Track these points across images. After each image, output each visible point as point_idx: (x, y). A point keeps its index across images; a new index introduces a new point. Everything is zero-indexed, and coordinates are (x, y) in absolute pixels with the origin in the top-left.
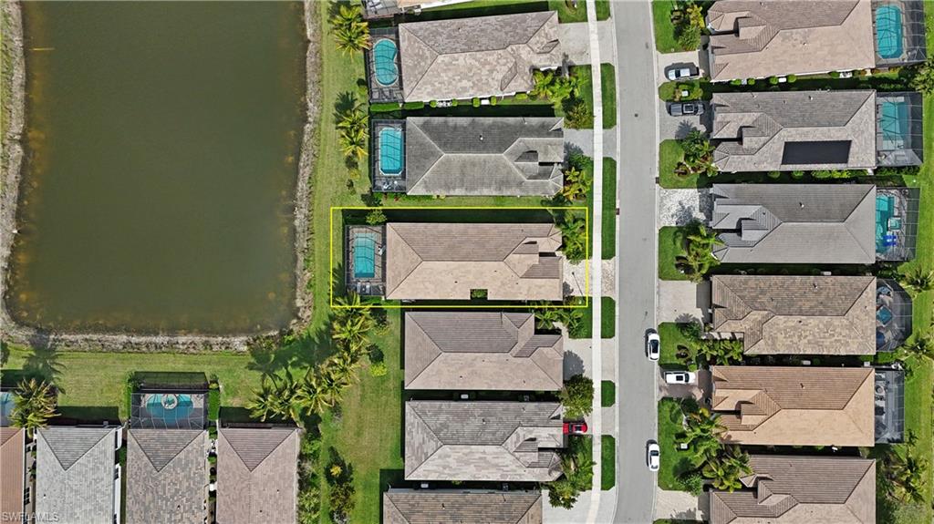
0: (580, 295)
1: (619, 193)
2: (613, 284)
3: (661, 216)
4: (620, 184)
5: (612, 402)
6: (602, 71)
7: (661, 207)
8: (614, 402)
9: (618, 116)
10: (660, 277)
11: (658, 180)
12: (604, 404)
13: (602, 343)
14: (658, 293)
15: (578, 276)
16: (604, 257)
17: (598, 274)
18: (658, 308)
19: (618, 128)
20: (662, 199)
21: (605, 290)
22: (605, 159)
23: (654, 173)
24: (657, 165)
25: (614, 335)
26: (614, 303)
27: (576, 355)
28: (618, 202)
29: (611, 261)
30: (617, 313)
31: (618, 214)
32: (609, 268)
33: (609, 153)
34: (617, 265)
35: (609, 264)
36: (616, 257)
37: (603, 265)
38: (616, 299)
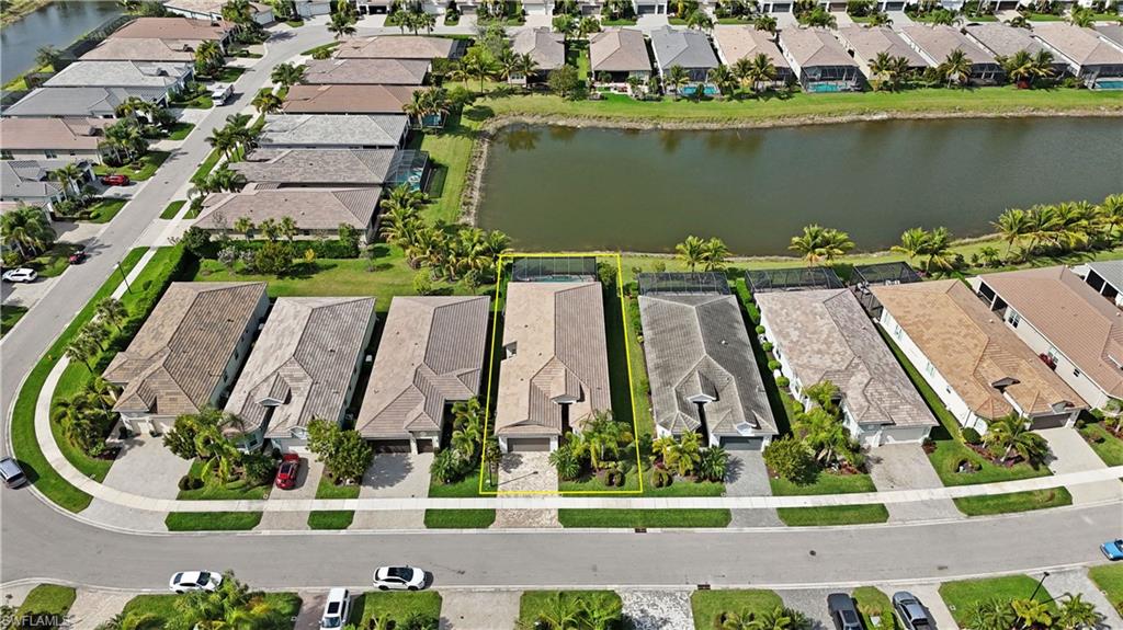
0: (500, 481)
1: (674, 532)
2: (516, 525)
3: (640, 594)
4: (689, 532)
5: (314, 527)
6: (871, 505)
7: (658, 594)
8: (313, 529)
9: (804, 529)
10: (526, 593)
11: (704, 588)
12: (314, 514)
13: (417, 511)
14: (498, 591)
15: (532, 478)
16: (561, 511)
17: (534, 504)
18: (470, 591)
19: (784, 529)
20: (671, 594)
21: (507, 514)
22: (727, 512)
23: (717, 582)
24: (732, 587)
25: (428, 527)
26: (484, 527)
27: (403, 478)
28: (658, 530)
29: (556, 522)
30: (465, 531)
31: (637, 531)
32: (545, 519)
33: (738, 518)
34: (549, 531)
35: (551, 519)
36: (562, 528)
37: (549, 510)
38: (491, 529)
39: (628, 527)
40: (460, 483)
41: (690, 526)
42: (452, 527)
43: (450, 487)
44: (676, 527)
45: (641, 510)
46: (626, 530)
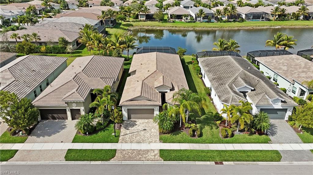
0: (122, 134)
2: (130, 159)
13: (65, 150)
15: (143, 133)
16: (161, 151)
17: (143, 147)
21: (124, 152)
22: (277, 152)
25: (66, 160)
26: (106, 160)
27: (59, 132)
28: (231, 163)
29: (158, 157)
31: (216, 163)
32: (151, 155)
33: (286, 155)
34: (153, 163)
35: (155, 156)
36: (163, 161)
37: (153, 150)
38: (112, 162)
39: (209, 161)
40: (95, 135)
41: (254, 161)
42: (84, 160)
43: (88, 137)
44: (243, 161)
45: (217, 151)
46: (208, 163)
